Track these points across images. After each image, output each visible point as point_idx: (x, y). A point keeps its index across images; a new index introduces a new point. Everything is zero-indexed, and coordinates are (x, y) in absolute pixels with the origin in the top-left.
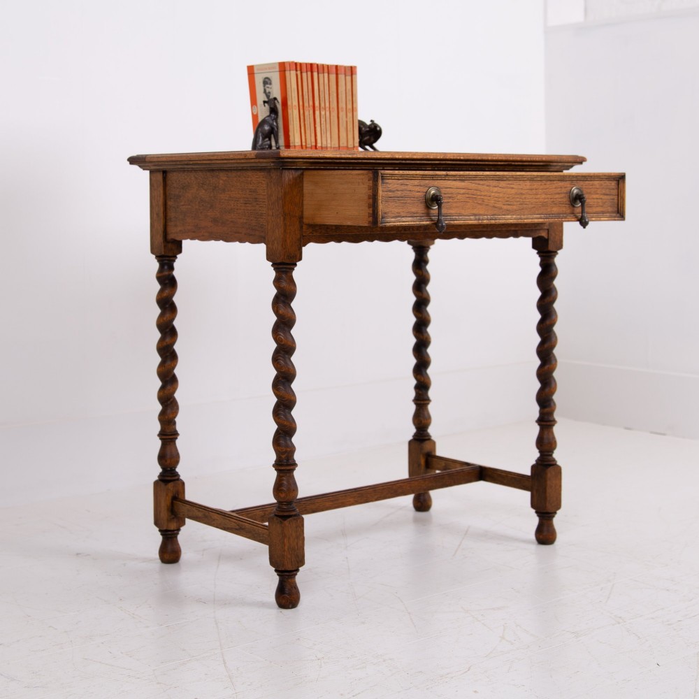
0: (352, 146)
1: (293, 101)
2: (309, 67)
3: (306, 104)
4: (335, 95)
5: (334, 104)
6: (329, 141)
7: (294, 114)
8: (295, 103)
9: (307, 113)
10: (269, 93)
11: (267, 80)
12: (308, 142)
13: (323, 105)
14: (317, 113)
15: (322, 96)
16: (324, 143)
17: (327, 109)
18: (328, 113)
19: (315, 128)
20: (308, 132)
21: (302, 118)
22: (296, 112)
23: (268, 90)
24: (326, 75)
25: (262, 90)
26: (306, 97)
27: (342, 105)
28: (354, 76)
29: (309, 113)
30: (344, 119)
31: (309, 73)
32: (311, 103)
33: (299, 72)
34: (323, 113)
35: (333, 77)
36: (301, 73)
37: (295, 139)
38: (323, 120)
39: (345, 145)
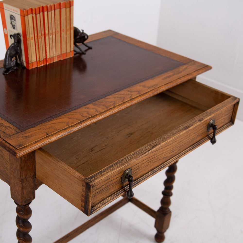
0: (69, 51)
1: (30, 34)
2: (41, 9)
3: (39, 34)
4: (59, 22)
5: (58, 29)
6: (55, 53)
7: (31, 43)
8: (32, 35)
9: (40, 40)
10: (14, 25)
11: (12, 17)
12: (41, 58)
13: (51, 32)
14: (47, 38)
15: (50, 26)
16: (52, 55)
17: (54, 34)
18: (54, 36)
19: (46, 48)
20: (41, 52)
21: (37, 44)
22: (32, 42)
23: (13, 24)
24: (53, 11)
25: (10, 22)
26: (39, 30)
27: (63, 28)
28: (71, 7)
29: (41, 40)
30: (65, 36)
31: (41, 13)
32: (43, 33)
33: (34, 15)
34: (51, 37)
35: (57, 11)
36: (36, 15)
37: (33, 58)
38: (51, 41)
39: (65, 52)
